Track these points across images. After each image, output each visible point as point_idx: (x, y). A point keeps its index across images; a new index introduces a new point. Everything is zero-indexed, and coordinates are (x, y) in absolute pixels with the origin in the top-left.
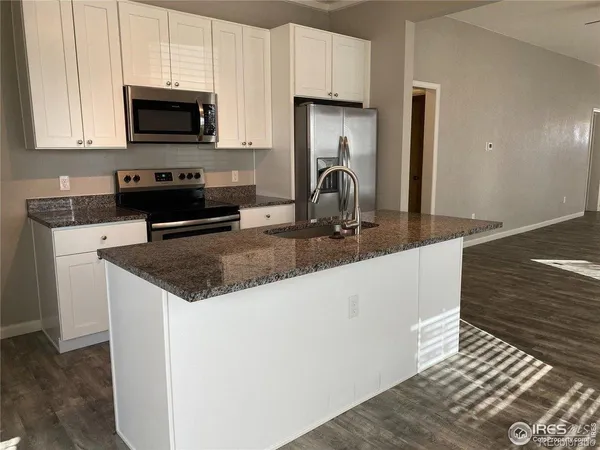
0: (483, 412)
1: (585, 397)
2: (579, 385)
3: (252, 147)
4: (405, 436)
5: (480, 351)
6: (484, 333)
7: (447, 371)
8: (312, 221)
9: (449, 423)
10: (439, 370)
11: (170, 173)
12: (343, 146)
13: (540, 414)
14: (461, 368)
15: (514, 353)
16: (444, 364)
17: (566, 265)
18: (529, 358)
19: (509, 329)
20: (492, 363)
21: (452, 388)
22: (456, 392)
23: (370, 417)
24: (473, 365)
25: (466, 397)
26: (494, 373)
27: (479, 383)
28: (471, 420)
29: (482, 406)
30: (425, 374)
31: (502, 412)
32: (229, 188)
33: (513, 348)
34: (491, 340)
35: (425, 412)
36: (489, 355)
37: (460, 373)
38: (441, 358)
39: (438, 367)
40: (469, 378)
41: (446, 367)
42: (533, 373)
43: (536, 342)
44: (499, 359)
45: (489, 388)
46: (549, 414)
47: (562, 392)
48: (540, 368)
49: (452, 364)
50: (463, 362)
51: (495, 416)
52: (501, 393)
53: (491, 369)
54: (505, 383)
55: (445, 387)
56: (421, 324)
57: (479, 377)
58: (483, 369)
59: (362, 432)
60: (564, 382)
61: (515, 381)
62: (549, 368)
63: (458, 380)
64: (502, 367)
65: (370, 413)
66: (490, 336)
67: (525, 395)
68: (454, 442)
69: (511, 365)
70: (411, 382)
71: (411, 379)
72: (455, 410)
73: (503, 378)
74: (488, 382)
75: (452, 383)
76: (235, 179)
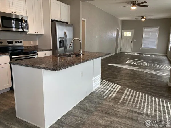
0: (111, 97)
1: (129, 91)
2: (127, 89)
3: (38, 33)
4: (96, 104)
5: (105, 84)
6: (104, 81)
7: (100, 89)
8: (58, 55)
9: (105, 100)
10: (98, 89)
11: (12, 41)
12: (65, 34)
13: (122, 95)
14: (102, 88)
15: (112, 84)
16: (98, 88)
17: (116, 65)
18: (116, 85)
19: (109, 79)
20: (108, 87)
21: (102, 93)
22: (103, 94)
23: (86, 102)
24: (105, 88)
25: (106, 94)
26: (110, 89)
27: (107, 91)
28: (109, 99)
29: (110, 96)
30: (95, 91)
31: (115, 96)
32: (30, 46)
33: (111, 83)
34: (106, 82)
35: (98, 99)
36: (107, 85)
37: (102, 90)
38: (97, 87)
39: (97, 89)
40: (105, 90)
41: (99, 89)
42: (118, 88)
43: (116, 81)
44: (110, 86)
45: (110, 92)
46: (124, 95)
47: (125, 90)
48: (119, 86)
49: (100, 88)
50: (102, 87)
51: (114, 97)
52: (113, 92)
53: (109, 88)
54: (113, 90)
55: (101, 93)
56: (94, 78)
57: (107, 90)
58: (107, 88)
59: (86, 105)
60: (124, 89)
61: (115, 90)
62: (120, 86)
63: (103, 91)
64: (111, 87)
65: (86, 101)
66: (106, 81)
67: (118, 92)
68: (107, 103)
69: (113, 87)
70: (93, 93)
71: (92, 92)
72: (105, 97)
73: (112, 89)
74: (109, 90)
75: (102, 92)
76: (32, 43)
